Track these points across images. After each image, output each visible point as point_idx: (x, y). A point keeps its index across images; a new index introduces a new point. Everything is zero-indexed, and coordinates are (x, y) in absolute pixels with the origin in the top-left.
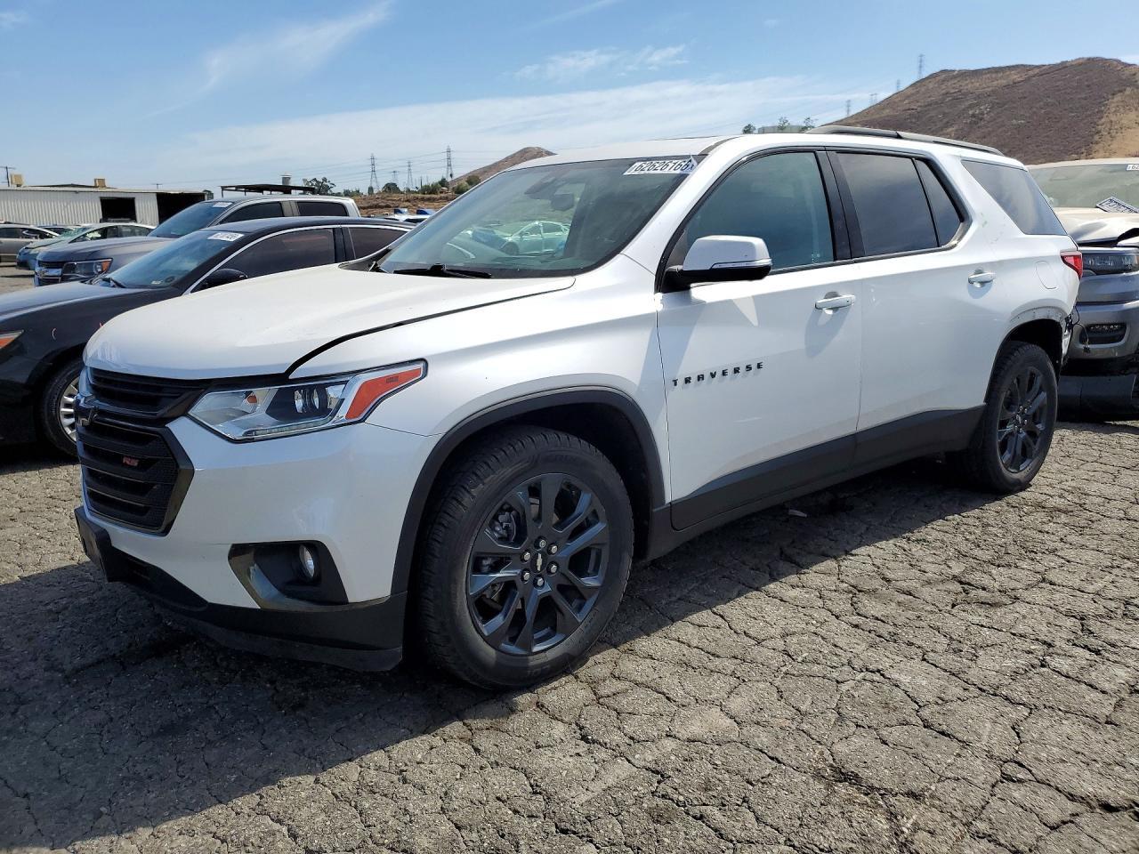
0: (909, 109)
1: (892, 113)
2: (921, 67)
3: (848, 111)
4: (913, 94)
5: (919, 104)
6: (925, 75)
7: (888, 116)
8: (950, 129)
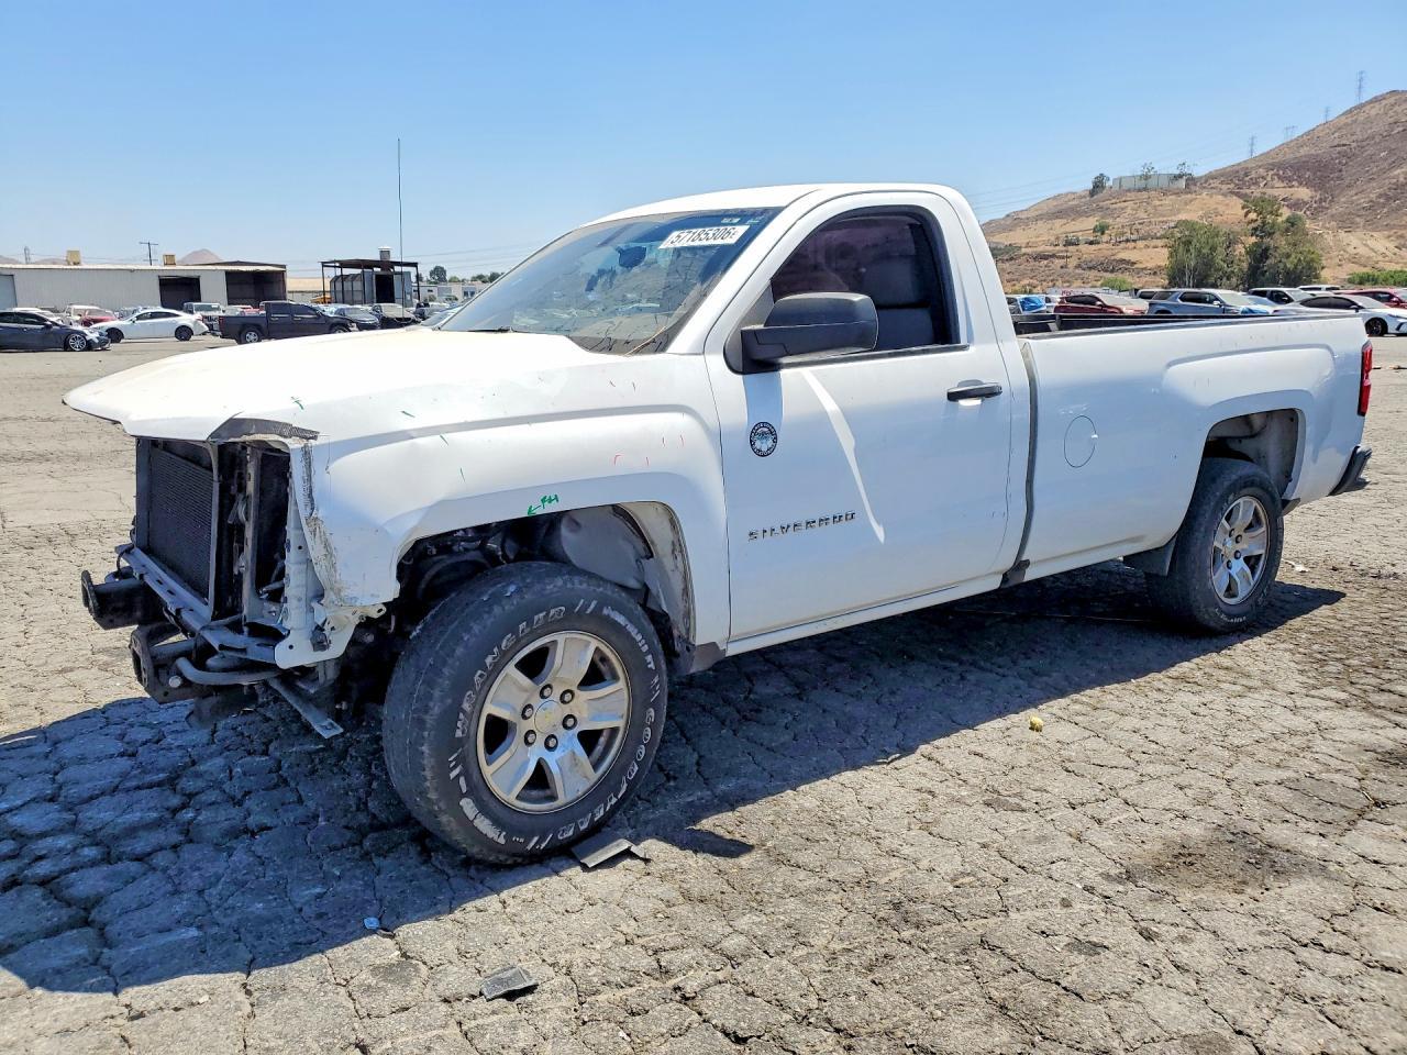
0: (1339, 146)
1: (1313, 152)
2: (1360, 87)
3: (1252, 152)
4: (1346, 125)
5: (1354, 138)
6: (1366, 97)
7: (1305, 156)
8: (1399, 171)
